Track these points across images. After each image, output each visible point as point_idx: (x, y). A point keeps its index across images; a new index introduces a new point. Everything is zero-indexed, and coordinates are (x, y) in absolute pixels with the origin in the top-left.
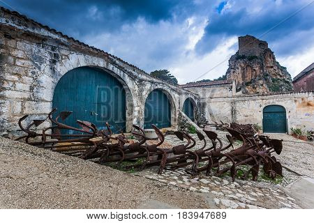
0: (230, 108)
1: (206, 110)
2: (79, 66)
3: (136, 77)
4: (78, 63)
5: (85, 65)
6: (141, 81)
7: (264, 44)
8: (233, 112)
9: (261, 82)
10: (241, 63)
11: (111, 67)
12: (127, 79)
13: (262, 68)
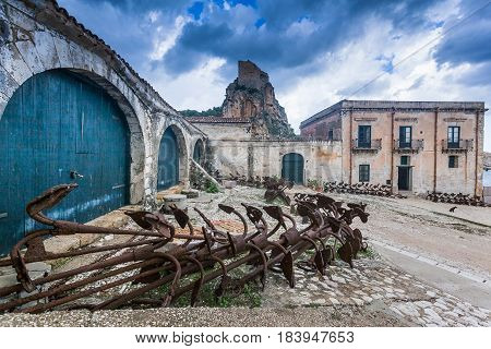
0: (247, 154)
1: (216, 156)
2: (57, 66)
3: (150, 103)
4: (56, 59)
5: (69, 65)
6: (156, 110)
7: (264, 76)
8: (251, 160)
9: (261, 122)
10: (240, 95)
11: (114, 79)
12: (138, 107)
13: (262, 105)
